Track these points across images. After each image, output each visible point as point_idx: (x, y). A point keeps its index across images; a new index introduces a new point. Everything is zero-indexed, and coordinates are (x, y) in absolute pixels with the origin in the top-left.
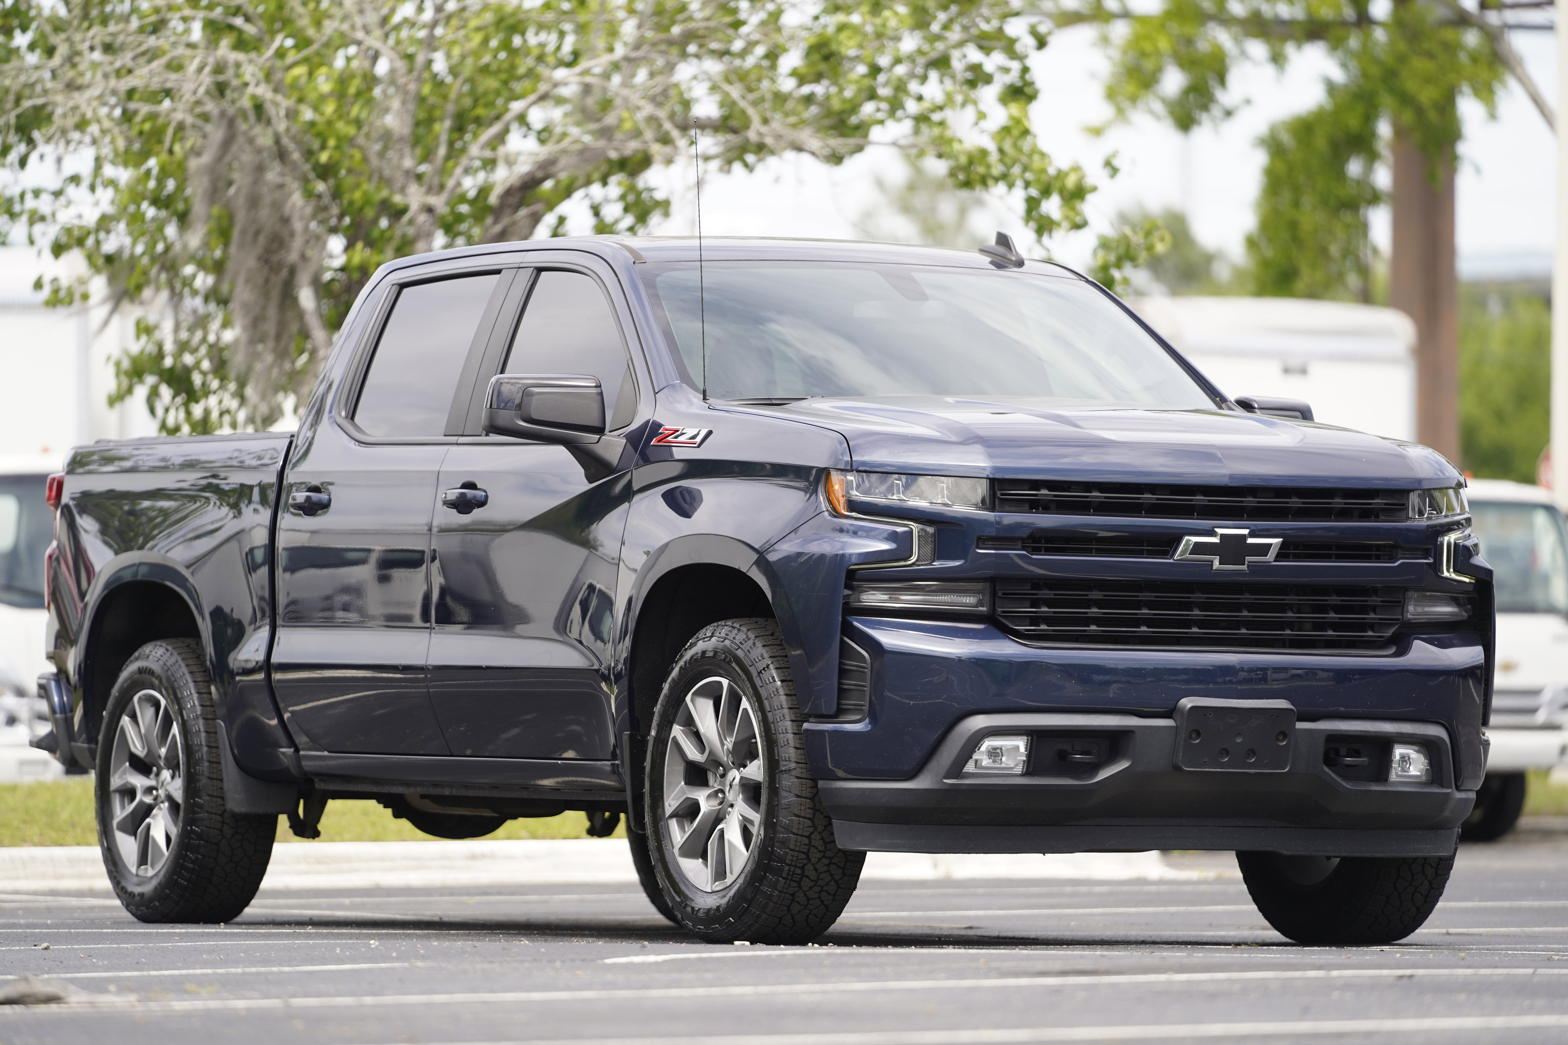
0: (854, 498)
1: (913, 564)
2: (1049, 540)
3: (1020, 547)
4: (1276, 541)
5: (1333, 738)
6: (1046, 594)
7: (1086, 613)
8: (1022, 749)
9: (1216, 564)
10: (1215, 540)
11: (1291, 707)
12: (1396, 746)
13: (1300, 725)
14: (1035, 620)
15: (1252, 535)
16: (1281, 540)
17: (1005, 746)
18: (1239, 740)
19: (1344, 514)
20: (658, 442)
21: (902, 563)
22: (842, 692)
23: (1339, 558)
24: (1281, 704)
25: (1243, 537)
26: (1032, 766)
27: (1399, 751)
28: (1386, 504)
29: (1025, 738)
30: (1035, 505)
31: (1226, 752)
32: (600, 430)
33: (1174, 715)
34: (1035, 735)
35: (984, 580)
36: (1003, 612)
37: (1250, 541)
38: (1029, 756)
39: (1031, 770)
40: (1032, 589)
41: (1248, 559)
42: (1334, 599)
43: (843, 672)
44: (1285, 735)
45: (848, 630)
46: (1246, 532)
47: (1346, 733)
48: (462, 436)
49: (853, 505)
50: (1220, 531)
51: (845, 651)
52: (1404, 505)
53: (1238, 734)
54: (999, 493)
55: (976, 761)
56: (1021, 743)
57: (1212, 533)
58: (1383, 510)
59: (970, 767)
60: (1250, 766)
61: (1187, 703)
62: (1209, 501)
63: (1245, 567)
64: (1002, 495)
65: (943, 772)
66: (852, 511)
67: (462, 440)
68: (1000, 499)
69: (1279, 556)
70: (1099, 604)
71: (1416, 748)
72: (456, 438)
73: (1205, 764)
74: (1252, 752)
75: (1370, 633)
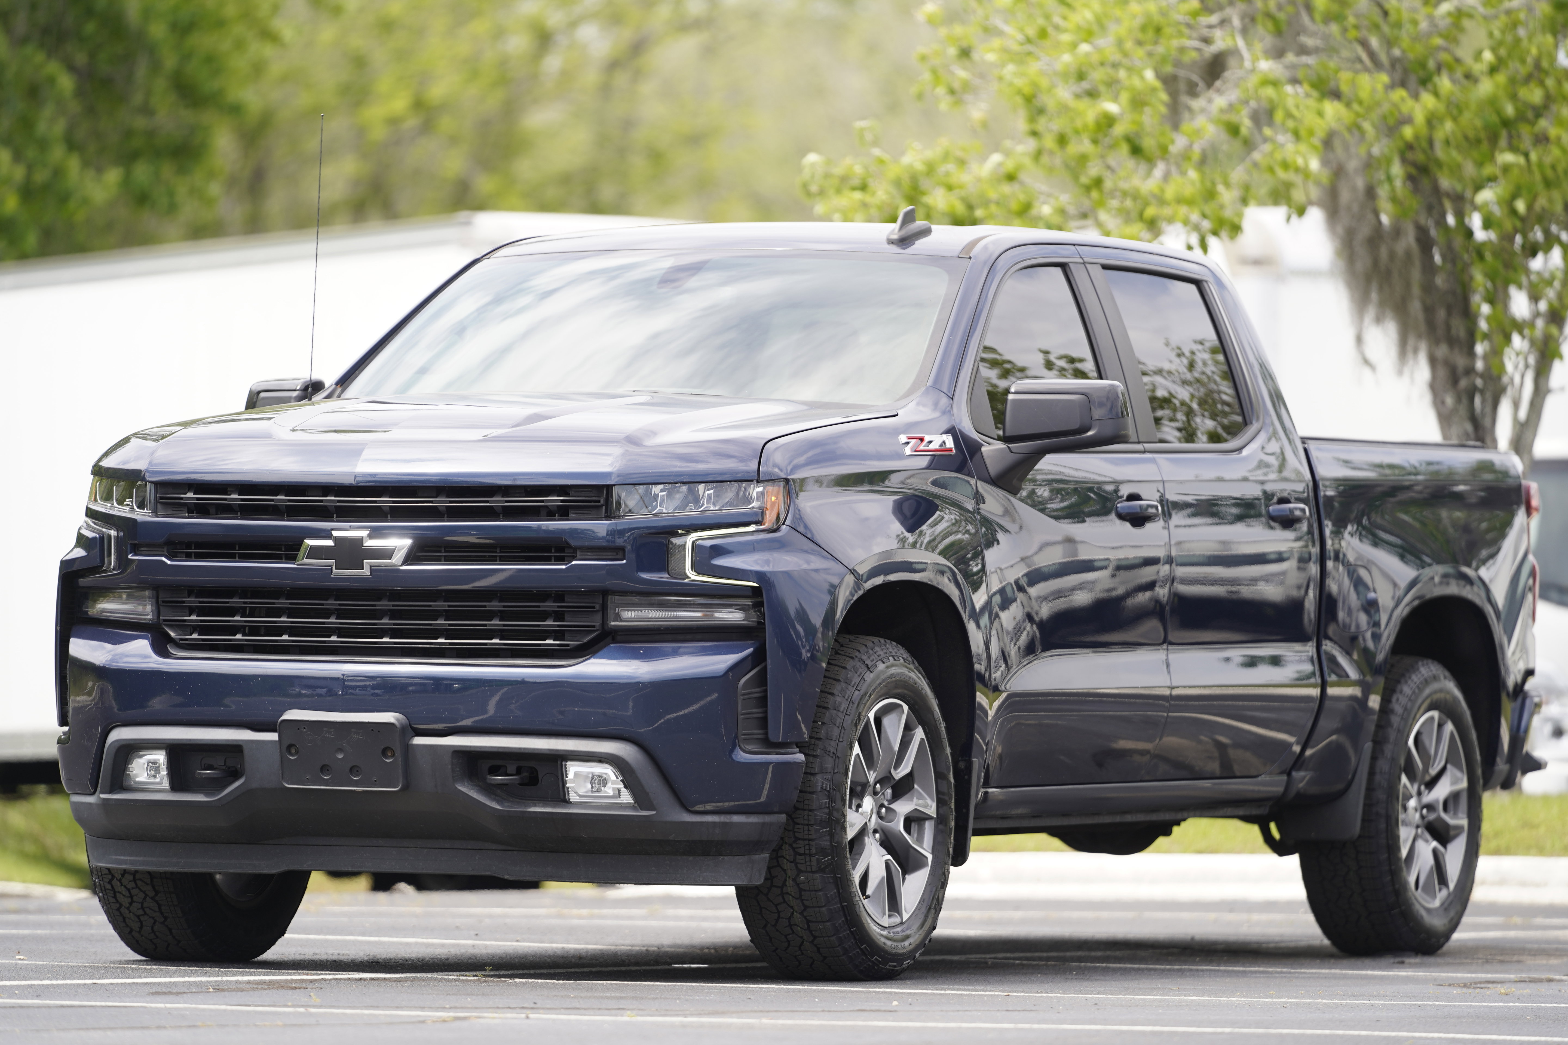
4: (404, 543)
7: (232, 621)
8: (162, 763)
9: (333, 569)
10: (330, 543)
11: (394, 721)
12: (569, 763)
13: (419, 741)
15: (372, 536)
18: (340, 756)
24: (388, 717)
25: (361, 540)
27: (573, 769)
29: (164, 752)
30: (191, 509)
31: (324, 769)
33: (278, 728)
36: (164, 620)
37: (369, 543)
38: (169, 771)
40: (186, 597)
41: (368, 562)
44: (393, 751)
46: (364, 533)
47: (479, 750)
50: (336, 533)
52: (597, 501)
53: (340, 750)
54: (158, 497)
55: (129, 776)
56: (161, 757)
57: (327, 535)
59: (129, 782)
60: (357, 784)
61: (292, 716)
63: (363, 571)
68: (160, 503)
69: (408, 560)
73: (308, 782)
74: (354, 770)
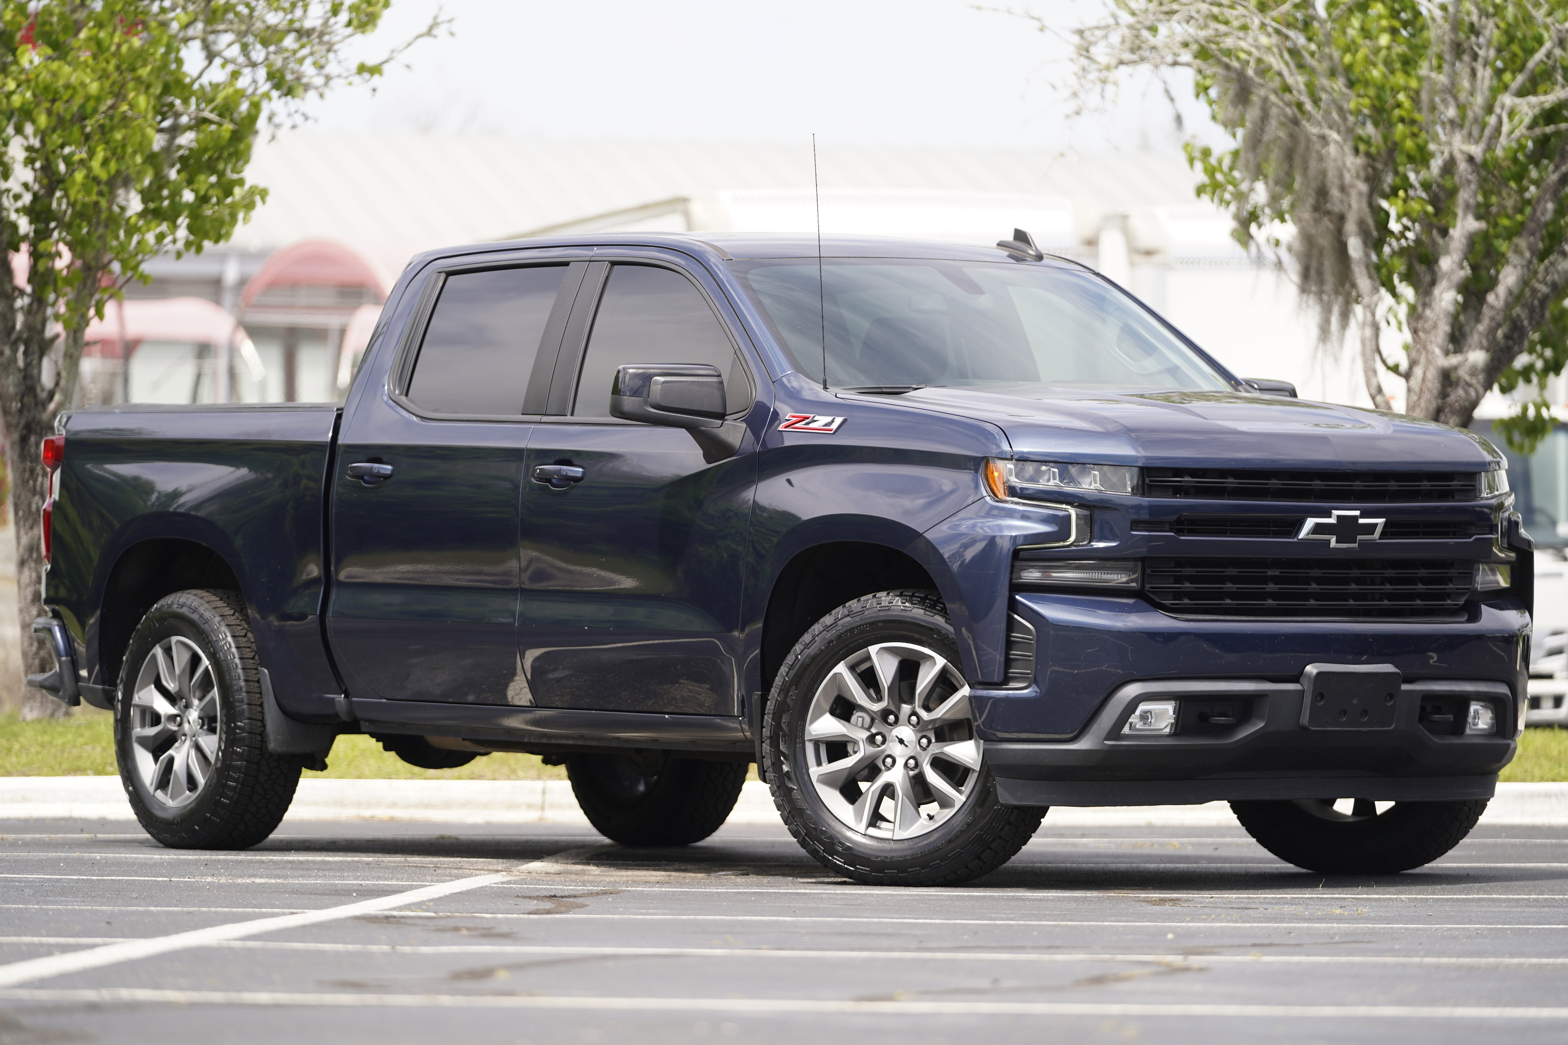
0: (1013, 484)
1: (1071, 545)
2: (1192, 522)
3: (1168, 528)
4: (1381, 521)
5: (1428, 697)
6: (1189, 571)
7: (1222, 588)
8: (1171, 712)
9: (1333, 543)
10: (1332, 520)
11: (1397, 670)
12: (1473, 703)
13: (1405, 687)
14: (1178, 595)
15: (1363, 516)
16: (1384, 520)
17: (1154, 710)
18: (1355, 702)
19: (1428, 495)
20: (786, 427)
21: (1061, 544)
22: (1008, 663)
23: (1426, 535)
24: (1388, 668)
25: (1356, 518)
26: (1180, 727)
27: (1474, 707)
28: (1462, 486)
29: (1173, 703)
30: (1178, 491)
31: (1344, 712)
32: (722, 416)
33: (1302, 680)
34: (1183, 701)
35: (1135, 559)
36: (1151, 588)
37: (1362, 521)
38: (1177, 719)
39: (1178, 731)
40: (1176, 567)
41: (1359, 537)
42: (1422, 572)
43: (1010, 644)
44: (1391, 696)
45: (1013, 606)
46: (1357, 513)
47: (1437, 693)
48: (546, 415)
49: (1012, 491)
50: (1336, 513)
51: (1011, 625)
52: (1473, 486)
53: (1354, 696)
54: (1147, 480)
55: (1131, 724)
56: (1168, 708)
57: (1330, 515)
58: (1459, 491)
59: (1126, 730)
60: (1364, 725)
61: (1311, 669)
62: (1326, 485)
63: (1356, 545)
64: (1151, 481)
65: (1104, 734)
66: (1013, 496)
67: (545, 419)
68: (1148, 485)
69: (1383, 535)
70: (1234, 580)
71: (1483, 704)
72: (540, 417)
73: (1327, 724)
74: (1365, 712)
75: (1449, 602)
